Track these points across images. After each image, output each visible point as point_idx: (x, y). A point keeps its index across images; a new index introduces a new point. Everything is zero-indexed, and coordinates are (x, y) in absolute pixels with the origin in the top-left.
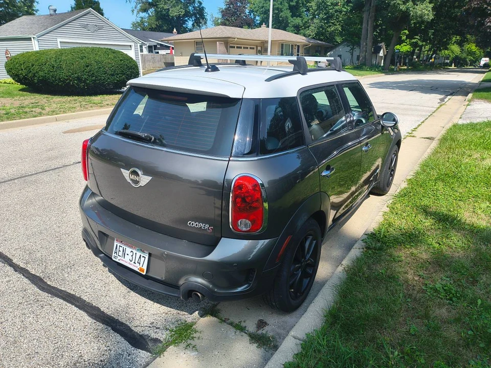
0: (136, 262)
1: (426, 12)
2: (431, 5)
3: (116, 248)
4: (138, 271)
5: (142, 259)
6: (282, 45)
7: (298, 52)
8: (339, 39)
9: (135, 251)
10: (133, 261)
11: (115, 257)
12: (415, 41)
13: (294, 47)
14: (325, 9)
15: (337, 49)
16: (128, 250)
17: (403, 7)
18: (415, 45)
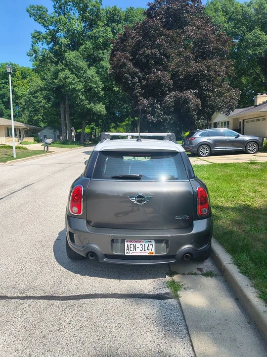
0: (146, 250)
1: (102, 110)
2: (104, 106)
3: (128, 246)
4: (149, 255)
5: (151, 246)
6: (8, 128)
7: (20, 133)
8: (42, 125)
9: (143, 244)
10: (144, 250)
11: (127, 253)
12: (92, 126)
13: (17, 130)
14: (32, 105)
15: (42, 131)
16: (138, 245)
17: (88, 106)
18: (92, 129)
